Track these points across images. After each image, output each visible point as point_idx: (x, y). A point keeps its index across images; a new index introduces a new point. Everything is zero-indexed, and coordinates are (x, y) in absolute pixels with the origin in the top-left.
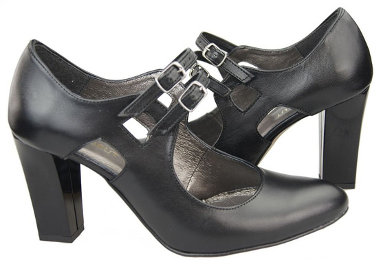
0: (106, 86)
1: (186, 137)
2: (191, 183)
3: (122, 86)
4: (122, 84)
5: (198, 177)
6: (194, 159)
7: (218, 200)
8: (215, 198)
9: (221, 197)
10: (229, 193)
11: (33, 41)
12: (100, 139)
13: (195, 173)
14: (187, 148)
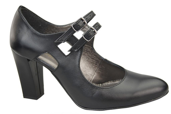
0: (55, 28)
1: (93, 53)
2: (94, 75)
3: (63, 28)
4: (63, 27)
5: (98, 73)
6: (96, 64)
7: (108, 84)
8: (106, 84)
9: (109, 83)
10: (113, 82)
11: (20, 6)
12: (47, 52)
13: (97, 71)
14: (93, 59)
